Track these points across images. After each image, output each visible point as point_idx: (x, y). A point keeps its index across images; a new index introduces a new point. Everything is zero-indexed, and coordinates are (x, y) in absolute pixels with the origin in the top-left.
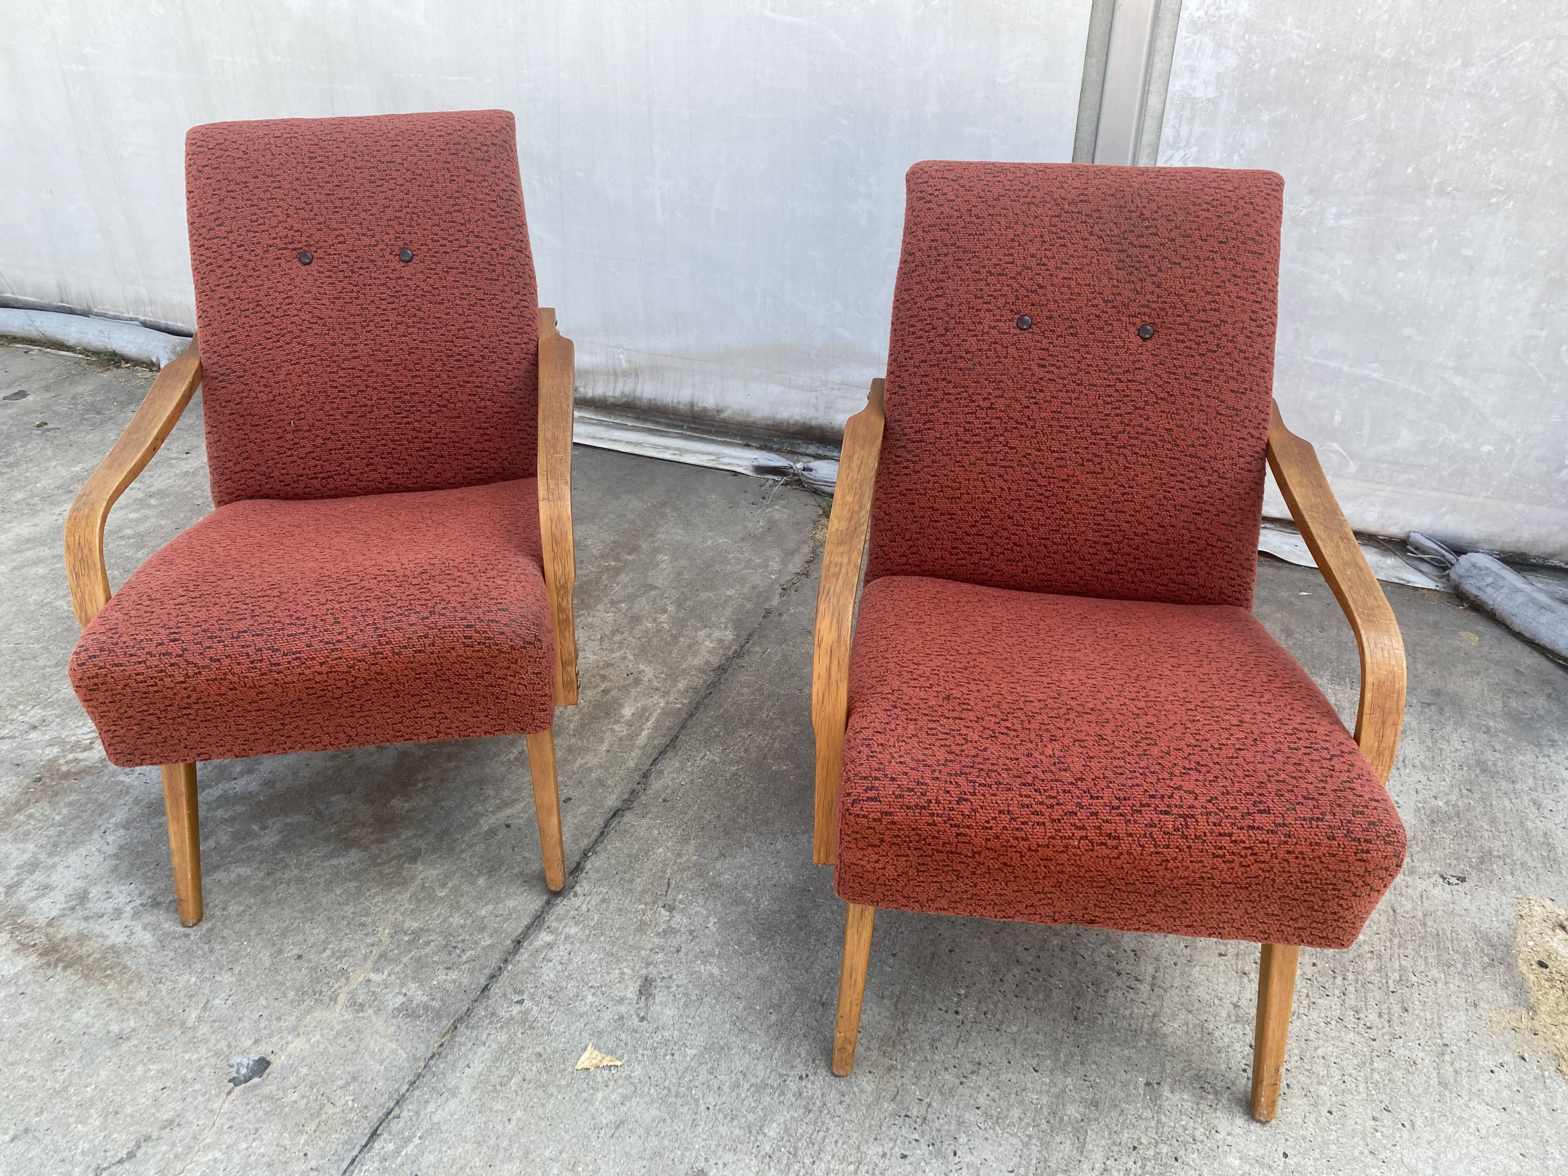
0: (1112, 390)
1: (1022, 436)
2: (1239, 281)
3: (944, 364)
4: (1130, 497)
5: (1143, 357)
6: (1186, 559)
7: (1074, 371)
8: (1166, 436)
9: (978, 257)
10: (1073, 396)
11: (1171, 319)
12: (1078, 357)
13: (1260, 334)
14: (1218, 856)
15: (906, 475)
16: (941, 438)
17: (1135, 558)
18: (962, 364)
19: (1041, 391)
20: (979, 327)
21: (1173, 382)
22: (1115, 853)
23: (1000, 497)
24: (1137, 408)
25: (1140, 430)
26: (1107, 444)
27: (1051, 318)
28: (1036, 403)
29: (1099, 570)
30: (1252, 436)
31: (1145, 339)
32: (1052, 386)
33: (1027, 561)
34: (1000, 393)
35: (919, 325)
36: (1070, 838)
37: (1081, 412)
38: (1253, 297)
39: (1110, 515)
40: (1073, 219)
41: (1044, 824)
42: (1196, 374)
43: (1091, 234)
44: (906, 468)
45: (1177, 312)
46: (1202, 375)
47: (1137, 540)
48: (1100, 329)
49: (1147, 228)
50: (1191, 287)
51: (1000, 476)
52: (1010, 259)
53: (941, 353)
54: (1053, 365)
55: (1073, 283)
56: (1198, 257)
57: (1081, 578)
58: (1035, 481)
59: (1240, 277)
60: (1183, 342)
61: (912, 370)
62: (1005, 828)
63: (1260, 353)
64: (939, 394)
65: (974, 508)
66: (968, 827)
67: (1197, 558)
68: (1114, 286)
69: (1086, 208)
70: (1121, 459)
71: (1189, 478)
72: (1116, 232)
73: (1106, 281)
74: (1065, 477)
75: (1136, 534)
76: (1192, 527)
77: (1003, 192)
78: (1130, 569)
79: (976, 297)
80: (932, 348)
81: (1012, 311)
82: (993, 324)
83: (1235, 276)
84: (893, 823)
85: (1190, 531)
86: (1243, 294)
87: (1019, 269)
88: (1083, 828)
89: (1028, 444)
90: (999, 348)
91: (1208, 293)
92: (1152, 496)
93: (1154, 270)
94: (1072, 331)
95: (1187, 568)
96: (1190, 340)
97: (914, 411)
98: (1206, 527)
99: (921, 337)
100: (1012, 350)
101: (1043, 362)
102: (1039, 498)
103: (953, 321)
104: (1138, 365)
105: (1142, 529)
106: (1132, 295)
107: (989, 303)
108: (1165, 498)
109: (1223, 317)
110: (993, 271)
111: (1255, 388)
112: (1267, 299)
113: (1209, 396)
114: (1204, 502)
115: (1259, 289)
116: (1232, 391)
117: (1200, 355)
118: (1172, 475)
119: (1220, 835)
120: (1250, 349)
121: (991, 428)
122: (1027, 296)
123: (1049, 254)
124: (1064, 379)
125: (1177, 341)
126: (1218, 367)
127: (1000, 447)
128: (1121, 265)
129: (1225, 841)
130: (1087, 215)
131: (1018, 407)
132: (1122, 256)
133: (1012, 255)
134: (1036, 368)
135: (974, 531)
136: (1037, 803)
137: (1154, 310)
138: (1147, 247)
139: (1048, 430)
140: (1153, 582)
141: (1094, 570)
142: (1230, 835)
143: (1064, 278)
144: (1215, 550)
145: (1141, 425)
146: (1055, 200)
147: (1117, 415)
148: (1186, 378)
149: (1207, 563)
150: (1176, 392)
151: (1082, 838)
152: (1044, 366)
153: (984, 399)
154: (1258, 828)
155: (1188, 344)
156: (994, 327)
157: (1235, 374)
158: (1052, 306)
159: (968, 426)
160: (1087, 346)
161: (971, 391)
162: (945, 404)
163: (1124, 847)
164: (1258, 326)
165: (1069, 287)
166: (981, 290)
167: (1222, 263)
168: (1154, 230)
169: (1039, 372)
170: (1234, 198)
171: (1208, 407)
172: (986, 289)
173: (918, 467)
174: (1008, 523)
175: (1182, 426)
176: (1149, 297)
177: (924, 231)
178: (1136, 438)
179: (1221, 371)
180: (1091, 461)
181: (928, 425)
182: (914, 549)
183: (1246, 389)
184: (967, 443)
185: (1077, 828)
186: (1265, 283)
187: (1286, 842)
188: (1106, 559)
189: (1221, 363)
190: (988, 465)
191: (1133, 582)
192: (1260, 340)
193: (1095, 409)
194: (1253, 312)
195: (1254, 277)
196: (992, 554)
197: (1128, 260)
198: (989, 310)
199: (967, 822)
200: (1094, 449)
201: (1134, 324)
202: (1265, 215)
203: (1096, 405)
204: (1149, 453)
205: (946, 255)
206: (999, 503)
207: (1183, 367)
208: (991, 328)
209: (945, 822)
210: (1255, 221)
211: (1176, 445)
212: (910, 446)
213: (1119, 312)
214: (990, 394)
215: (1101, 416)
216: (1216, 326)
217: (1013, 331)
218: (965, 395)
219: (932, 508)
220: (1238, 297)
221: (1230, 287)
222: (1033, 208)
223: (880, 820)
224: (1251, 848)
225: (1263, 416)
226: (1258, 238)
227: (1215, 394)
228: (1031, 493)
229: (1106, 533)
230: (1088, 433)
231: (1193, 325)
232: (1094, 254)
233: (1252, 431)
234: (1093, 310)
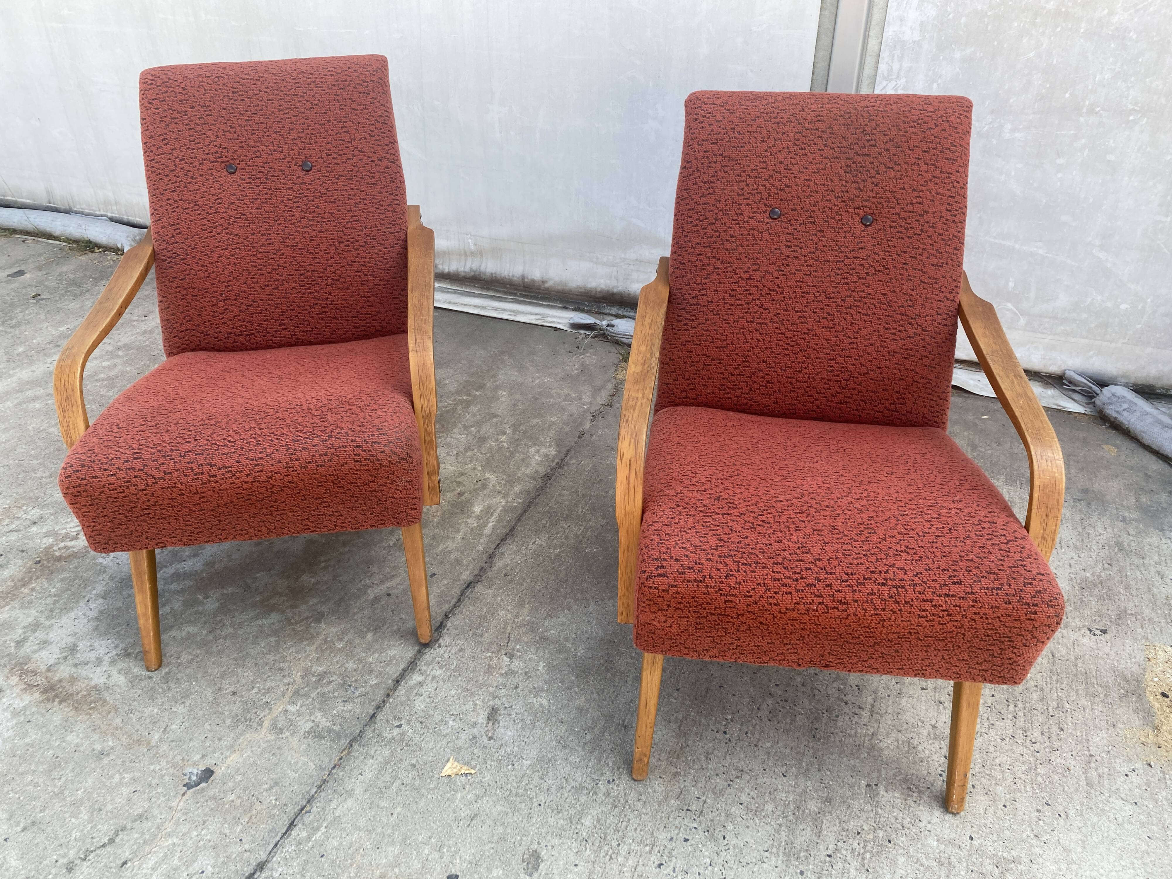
0: (841, 265)
1: (773, 300)
2: (938, 181)
3: (714, 245)
4: (855, 346)
5: (865, 240)
6: (897, 392)
7: (812, 250)
8: (883, 300)
9: (739, 164)
10: (812, 269)
11: (886, 210)
12: (815, 239)
13: (954, 221)
14: (922, 617)
15: (685, 330)
16: (712, 302)
17: (859, 392)
18: (728, 245)
19: (788, 265)
20: (741, 218)
21: (888, 258)
22: (844, 615)
23: (757, 346)
24: (860, 278)
25: (863, 295)
26: (838, 306)
27: (795, 210)
28: (784, 275)
29: (832, 401)
30: (948, 299)
31: (866, 226)
32: (796, 262)
33: (777, 395)
34: (756, 267)
35: (695, 216)
36: (810, 604)
37: (818, 282)
38: (949, 193)
39: (840, 360)
40: (811, 134)
41: (791, 593)
42: (905, 252)
43: (826, 146)
44: (686, 325)
45: (890, 205)
46: (910, 253)
47: (861, 378)
48: (832, 218)
49: (868, 141)
50: (902, 186)
51: (757, 330)
52: (765, 165)
53: (712, 237)
54: (797, 246)
55: (812, 183)
56: (906, 163)
57: (818, 407)
58: (783, 334)
59: (939, 178)
60: (895, 227)
61: (690, 250)
62: (761, 596)
63: (954, 236)
64: (710, 269)
65: (737, 354)
66: (734, 596)
67: (906, 391)
68: (843, 185)
69: (821, 126)
70: (848, 317)
71: (900, 331)
72: (845, 144)
73: (837, 182)
74: (806, 331)
75: (859, 373)
76: (902, 368)
77: (758, 114)
78: (855, 401)
79: (738, 194)
80: (705, 233)
81: (765, 205)
82: (751, 215)
83: (935, 177)
84: (677, 593)
85: (900, 371)
86: (941, 191)
87: (771, 173)
88: (821, 596)
89: (778, 306)
90: (756, 233)
91: (914, 190)
92: (872, 345)
93: (873, 173)
94: (811, 220)
95: (898, 399)
96: (901, 226)
97: (691, 282)
98: (913, 368)
99: (697, 225)
100: (766, 235)
101: (789, 244)
102: (786, 347)
103: (721, 214)
104: (861, 245)
105: (864, 370)
106: (856, 192)
107: (748, 199)
108: (881, 346)
109: (925, 208)
110: (751, 174)
111: (950, 262)
112: (959, 195)
113: (915, 269)
114: (911, 349)
115: (953, 187)
116: (933, 265)
117: (908, 237)
118: (887, 329)
119: (924, 601)
120: (946, 233)
121: (750, 294)
122: (777, 194)
123: (793, 161)
124: (805, 256)
125: (891, 227)
126: (922, 246)
127: (756, 308)
128: (848, 169)
129: (928, 606)
130: (823, 132)
131: (771, 278)
132: (849, 162)
133: (765, 162)
134: (784, 248)
135: (737, 372)
136: (785, 578)
137: (873, 203)
138: (868, 155)
139: (793, 296)
140: (873, 409)
141: (828, 401)
142: (931, 601)
143: (805, 180)
144: (919, 385)
145: (863, 291)
146: (798, 120)
147: (845, 283)
148: (897, 254)
149: (913, 396)
150: (890, 266)
151: (819, 603)
152: (790, 247)
153: (745, 272)
154: (952, 596)
155: (899, 229)
156: (752, 218)
157: (935, 252)
158: (796, 201)
159: (732, 293)
160: (822, 231)
161: (735, 266)
162: (715, 276)
163: (851, 610)
164: (952, 215)
165: (809, 186)
166: (742, 189)
167: (925, 167)
168: (873, 143)
169: (787, 251)
170: (934, 117)
171: (915, 277)
172: (746, 188)
173: (694, 324)
174: (762, 366)
175: (895, 292)
176: (869, 193)
177: (698, 145)
178: (860, 301)
179: (924, 249)
180: (826, 318)
181: (703, 292)
182: (692, 386)
183: (943, 263)
184: (732, 305)
185: (816, 596)
186: (958, 182)
187: (973, 606)
188: (837, 392)
189: (924, 244)
190: (748, 322)
191: (857, 410)
192: (954, 225)
193: (828, 279)
194: (949, 204)
195: (949, 177)
196: (751, 390)
197: (854, 165)
198: (749, 205)
199: (733, 592)
200: (828, 310)
201: (858, 214)
202: (958, 130)
203: (829, 276)
204: (869, 312)
205: (715, 163)
206: (756, 350)
207: (895, 247)
208: (749, 218)
209: (716, 592)
210: (950, 135)
211: (890, 306)
212: (688, 308)
213: (847, 205)
214: (749, 268)
215: (833, 284)
216: (920, 215)
217: (766, 220)
218: (730, 269)
219: (706, 355)
220: (937, 193)
221: (931, 185)
222: (781, 126)
223: (667, 591)
224: (947, 610)
225: (955, 283)
226: (952, 148)
227: (919, 267)
228: (780, 343)
229: (837, 373)
230: (823, 297)
231: (903, 214)
232: (828, 161)
233: (948, 295)
234: (827, 204)
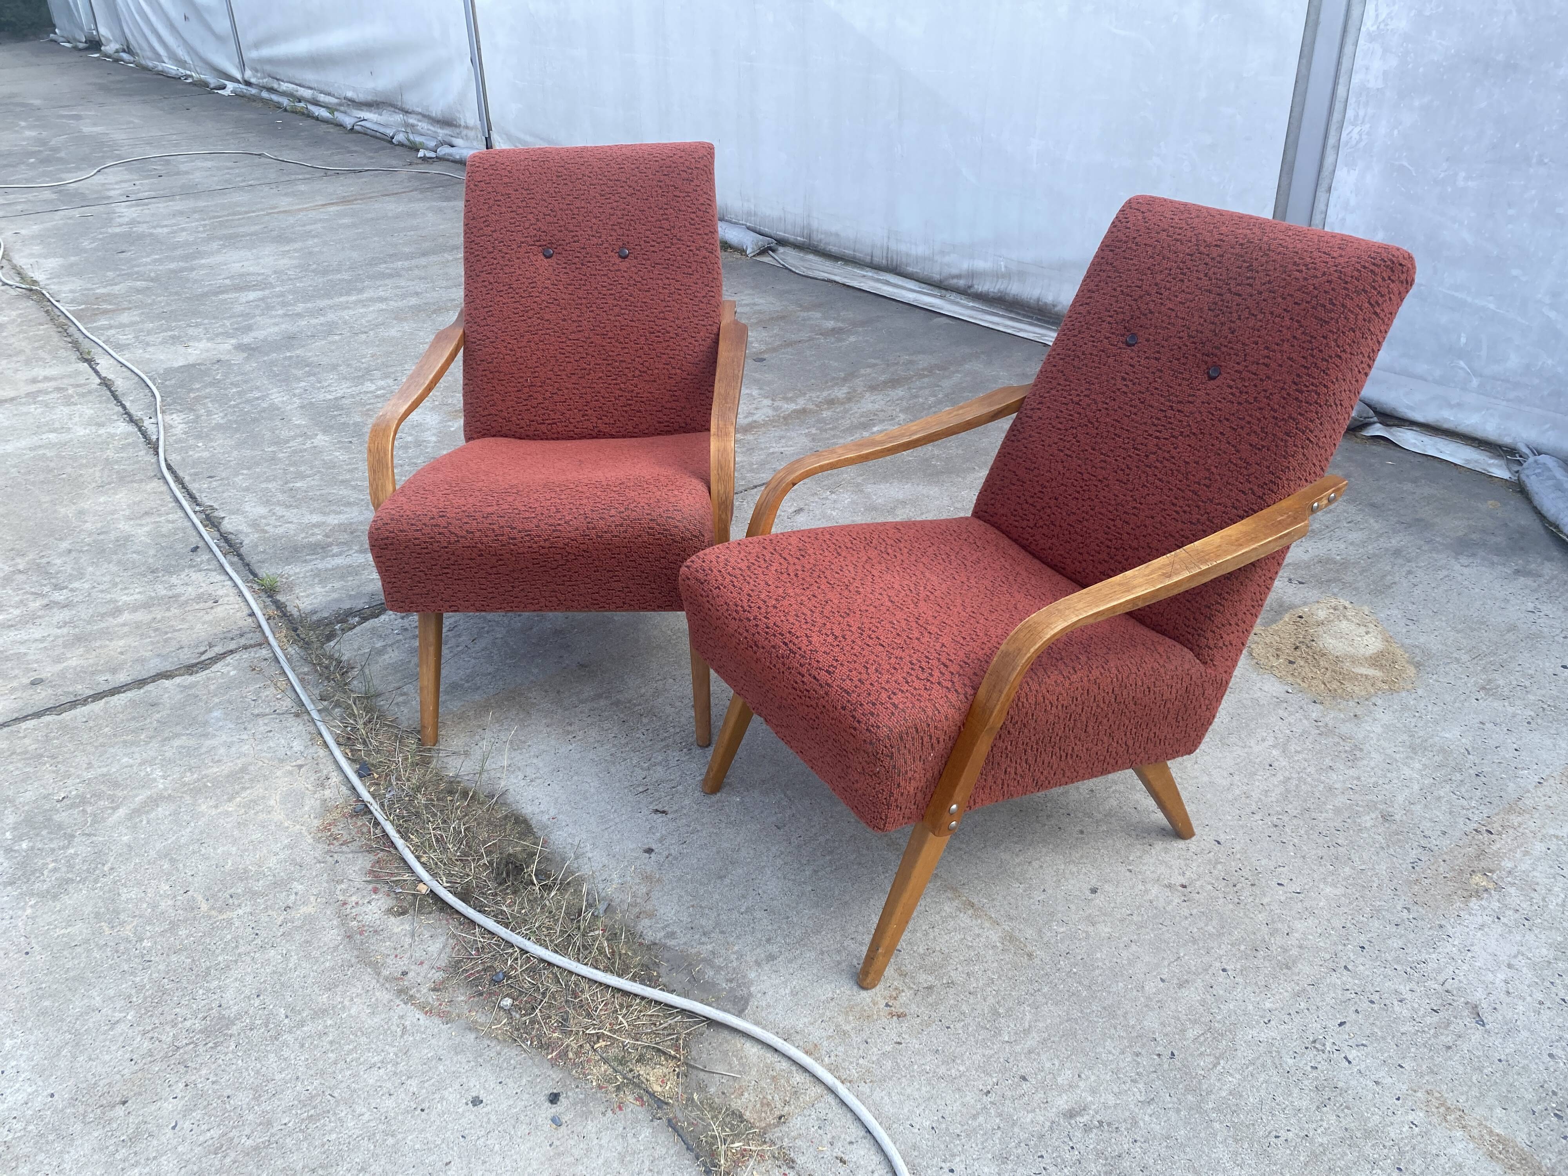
0: (1163, 415)
1: (1087, 433)
2: (1296, 343)
3: (1066, 359)
4: (1137, 512)
5: (1198, 393)
7: (1143, 390)
8: (1183, 468)
9: (1121, 277)
10: (1134, 411)
11: (1232, 364)
12: (1151, 378)
13: (1297, 399)
15: (1012, 441)
16: (1041, 418)
18: (1076, 363)
19: (1114, 400)
20: (1099, 336)
21: (1208, 422)
23: (1056, 479)
24: (1173, 436)
25: (1167, 455)
26: (1139, 460)
27: (1148, 341)
28: (1107, 409)
30: (1253, 493)
31: (1208, 378)
32: (1123, 398)
33: (1055, 541)
34: (1088, 393)
37: (1133, 427)
38: (1303, 362)
39: (1119, 523)
40: (1201, 259)
42: (1228, 420)
43: (1206, 275)
45: (1237, 359)
46: (1232, 422)
47: (1131, 552)
48: (1178, 360)
49: (1248, 278)
50: (1256, 339)
51: (1062, 462)
52: (1141, 284)
53: (1069, 350)
54: (1131, 381)
55: (1173, 314)
56: (1272, 313)
57: (1086, 570)
58: (1082, 474)
59: (1298, 340)
60: (1231, 387)
63: (1290, 417)
64: (1055, 383)
65: (1038, 482)
68: (1200, 324)
69: (1215, 252)
70: (1143, 476)
71: (1185, 512)
72: (1225, 277)
73: (1196, 319)
74: (1100, 477)
75: (1132, 546)
77: (1166, 228)
79: (1107, 310)
80: (1067, 345)
81: (1125, 328)
82: (1108, 335)
83: (1294, 337)
86: (1294, 355)
87: (1142, 294)
89: (1089, 441)
90: (1104, 356)
91: (1267, 348)
92: (1153, 517)
93: (1235, 317)
94: (1157, 355)
96: (1236, 388)
97: (1038, 393)
99: (1066, 335)
100: (1112, 360)
101: (1126, 376)
102: (1079, 489)
103: (1086, 327)
104: (1190, 399)
105: (1135, 544)
106: (1210, 336)
107: (1112, 317)
108: (1161, 522)
109: (1270, 373)
110: (1125, 291)
111: (1272, 448)
113: (1229, 443)
115: (1312, 355)
116: (1251, 445)
117: (1238, 403)
118: (1173, 504)
120: (1280, 410)
121: (1072, 420)
122: (1140, 318)
123: (1168, 285)
124: (1133, 394)
125: (1228, 386)
126: (1248, 418)
127: (1070, 438)
128: (1214, 307)
130: (1212, 259)
131: (1095, 408)
132: (1218, 299)
133: (1142, 280)
134: (1119, 380)
135: (1031, 501)
137: (1223, 353)
138: (1240, 295)
139: (1105, 434)
141: (1095, 566)
143: (1169, 309)
145: (1169, 452)
146: (1198, 241)
147: (1157, 437)
148: (1219, 420)
150: (1207, 431)
152: (1125, 380)
153: (1077, 395)
155: (1233, 390)
156: (1107, 338)
157: (1259, 430)
158: (1152, 330)
159: (1059, 414)
160: (1161, 371)
161: (1073, 386)
162: (1055, 392)
164: (1297, 390)
165: (1170, 317)
166: (1111, 305)
167: (1289, 322)
168: (1252, 281)
169: (1120, 384)
170: (1330, 264)
171: (1225, 453)
172: (1115, 305)
173: (1020, 437)
174: (1053, 503)
175: (1198, 463)
176: (1222, 340)
178: (1161, 462)
179: (1249, 423)
180: (1124, 470)
181: (1039, 406)
182: (994, 501)
183: (1263, 447)
184: (1054, 427)
186: (1321, 351)
188: (1105, 559)
189: (1251, 416)
190: (1059, 450)
193: (1144, 427)
194: (1298, 375)
195: (1311, 342)
196: (1035, 525)
197: (1220, 303)
198: (1109, 323)
200: (1129, 461)
201: (1206, 363)
202: (1349, 286)
203: (1145, 423)
204: (1165, 478)
205: (1104, 272)
206: (1054, 484)
207: (1221, 410)
208: (1105, 337)
210: (1333, 289)
211: (1187, 479)
212: (1026, 419)
213: (1196, 348)
214: (1082, 392)
215: (1146, 435)
216: (1261, 380)
217: (1120, 345)
218: (1068, 388)
219: (1016, 472)
220: (1289, 358)
221: (1286, 346)
222: (1179, 245)
226: (1329, 306)
227: (1234, 442)
228: (1076, 483)
229: (1110, 537)
230: (1130, 446)
231: (1245, 374)
232: (1198, 292)
233: (1255, 488)
234: (1178, 341)
